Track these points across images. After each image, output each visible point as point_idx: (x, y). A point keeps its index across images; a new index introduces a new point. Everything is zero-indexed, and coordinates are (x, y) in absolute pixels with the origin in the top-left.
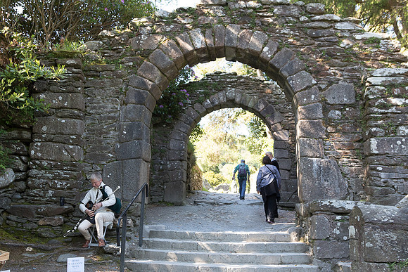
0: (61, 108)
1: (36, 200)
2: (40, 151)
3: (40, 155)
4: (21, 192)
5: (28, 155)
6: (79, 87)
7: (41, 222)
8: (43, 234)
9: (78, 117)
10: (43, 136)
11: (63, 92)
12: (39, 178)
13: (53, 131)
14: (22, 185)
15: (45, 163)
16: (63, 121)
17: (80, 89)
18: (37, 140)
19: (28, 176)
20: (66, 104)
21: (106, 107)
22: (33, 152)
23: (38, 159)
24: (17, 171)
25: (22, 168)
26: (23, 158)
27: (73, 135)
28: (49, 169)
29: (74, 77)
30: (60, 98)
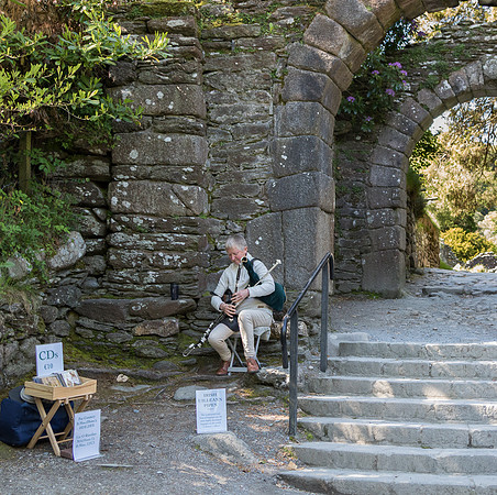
0: (163, 114)
1: (127, 290)
2: (129, 198)
3: (127, 205)
4: (98, 275)
5: (106, 207)
6: (194, 71)
7: (139, 330)
8: (145, 352)
9: (195, 131)
10: (133, 169)
11: (164, 83)
12: (130, 249)
13: (150, 159)
14: (98, 263)
15: (138, 220)
16: (168, 139)
17: (195, 75)
18: (121, 177)
19: (108, 245)
20: (171, 107)
21: (247, 109)
22: (115, 200)
23: (125, 214)
24: (88, 236)
25: (96, 230)
26: (98, 212)
27: (187, 165)
28: (148, 231)
29: (183, 54)
30: (160, 95)
